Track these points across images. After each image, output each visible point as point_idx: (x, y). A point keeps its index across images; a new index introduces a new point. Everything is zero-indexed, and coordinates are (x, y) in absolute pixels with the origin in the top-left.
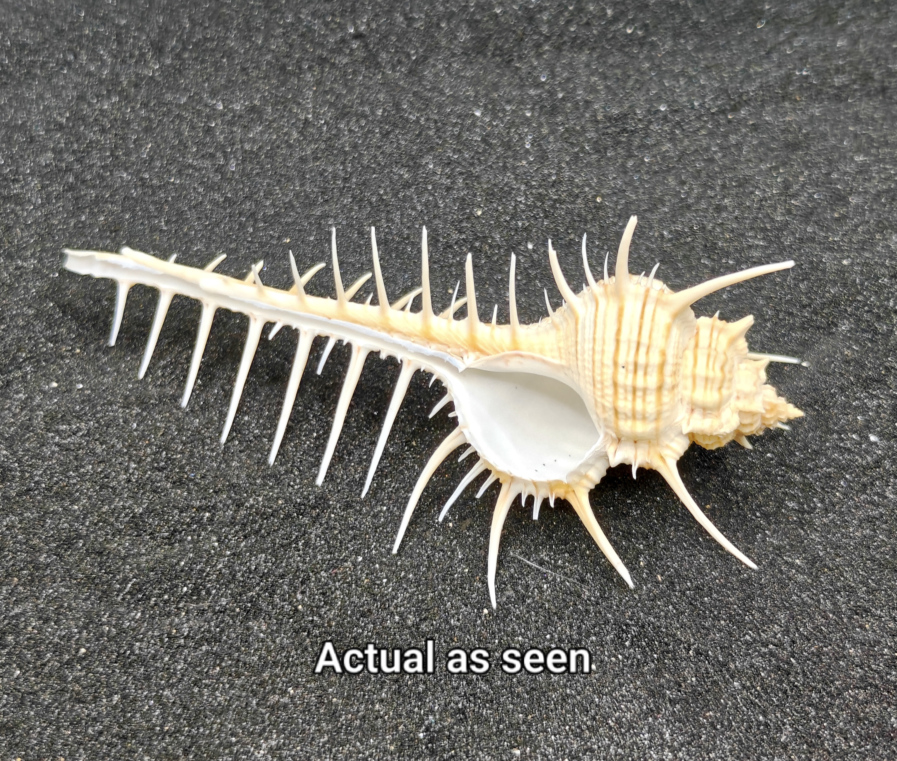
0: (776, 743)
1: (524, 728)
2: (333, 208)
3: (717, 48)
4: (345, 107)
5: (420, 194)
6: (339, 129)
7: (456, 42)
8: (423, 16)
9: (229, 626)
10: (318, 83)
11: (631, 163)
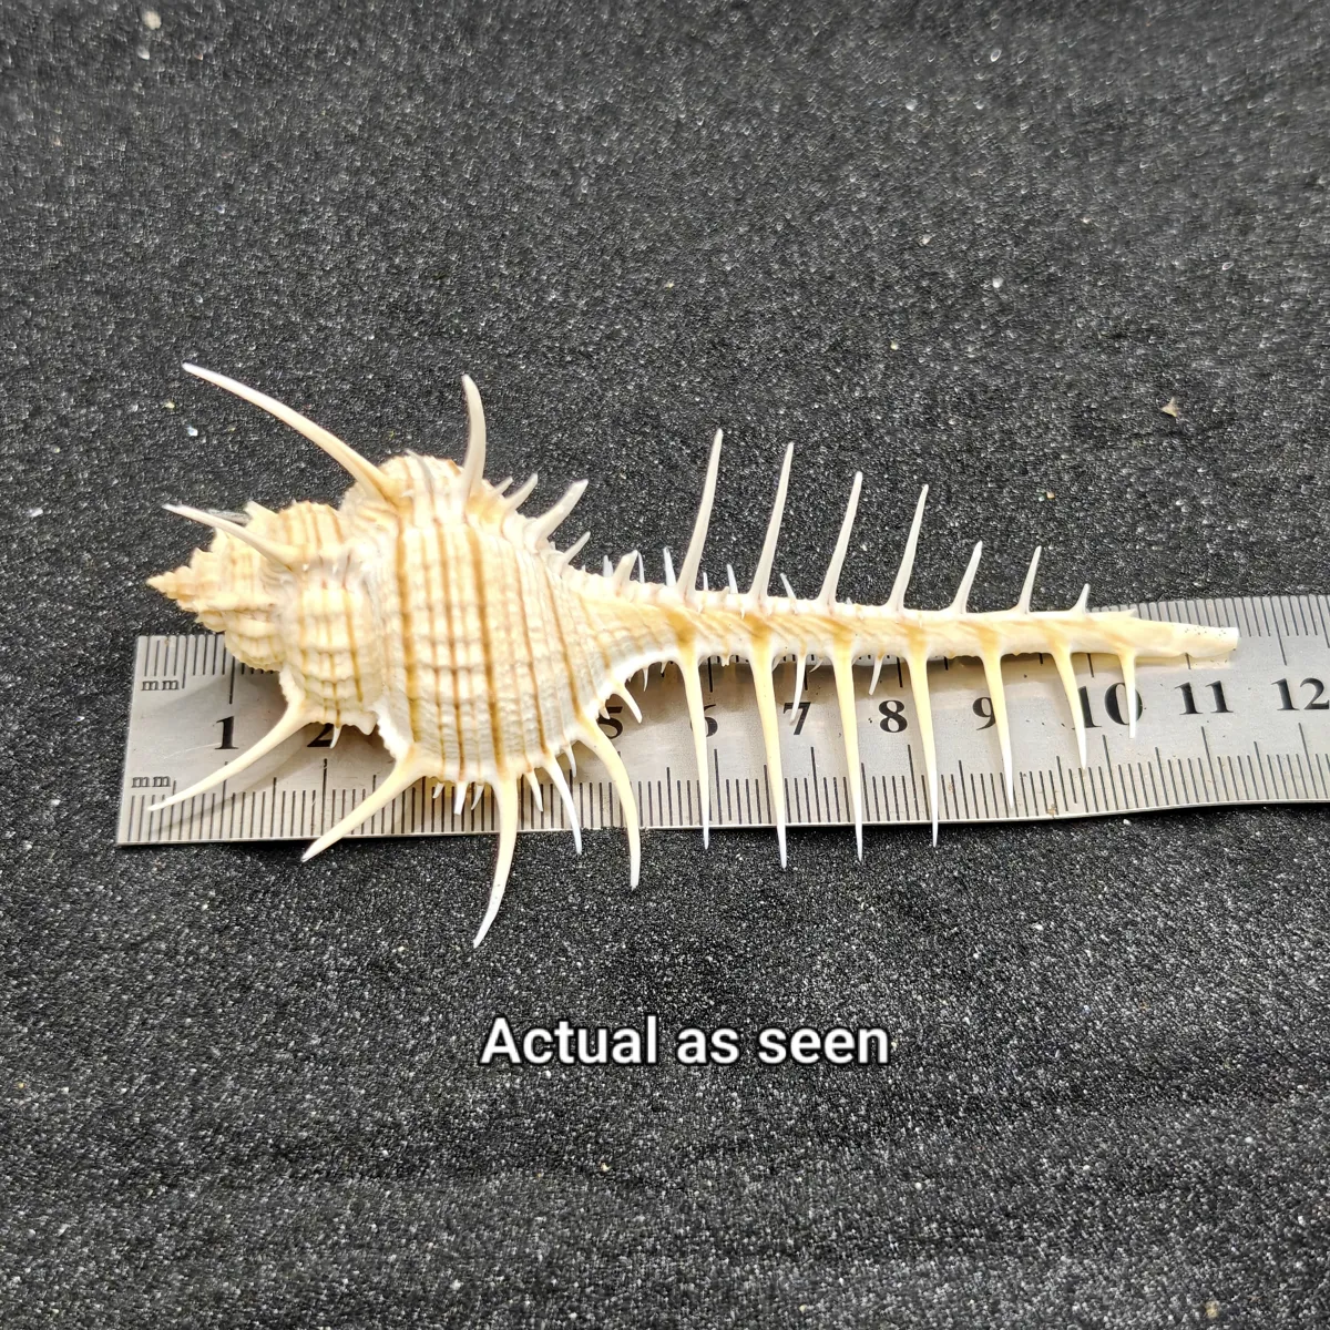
2: (727, 238)
3: (1225, 14)
4: (728, 102)
5: (843, 217)
6: (722, 133)
11: (1121, 171)
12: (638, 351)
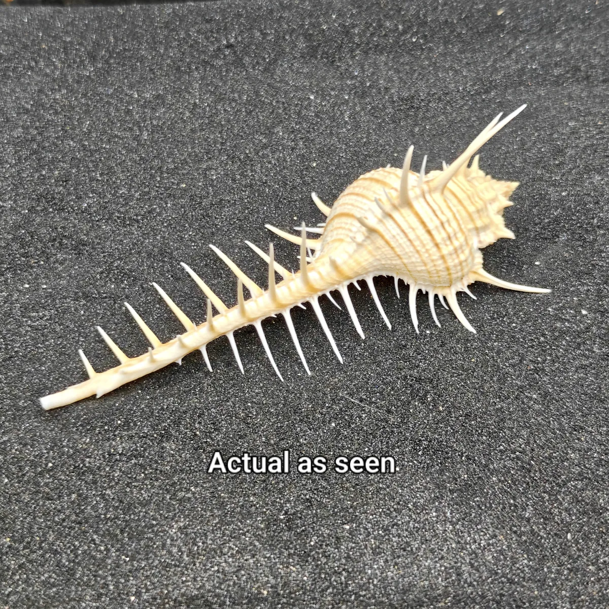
0: (522, 518)
1: (351, 510)
2: (215, 162)
3: (474, 51)
4: (221, 94)
5: (273, 152)
6: (217, 109)
7: (296, 49)
8: (273, 31)
9: (150, 446)
10: (202, 78)
11: (417, 129)
12: (164, 219)
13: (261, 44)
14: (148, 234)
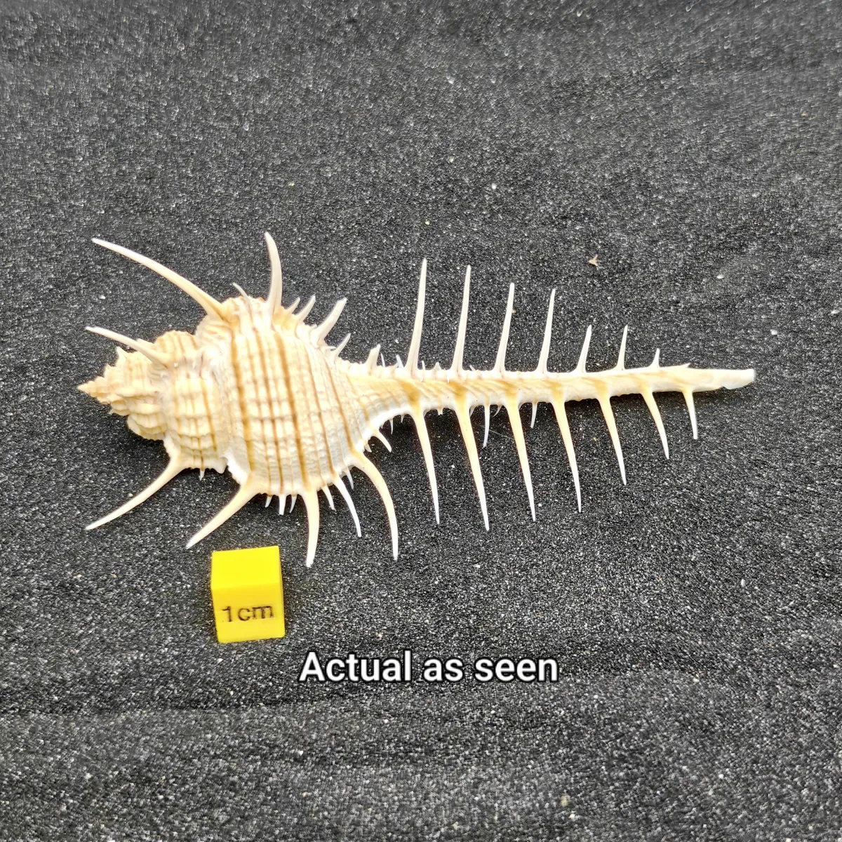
2: (331, 158)
3: (652, 28)
4: (340, 78)
6: (335, 96)
7: (433, 25)
8: (405, 4)
10: (318, 60)
11: (579, 121)
12: (268, 222)
13: (389, 19)
14: (248, 239)
